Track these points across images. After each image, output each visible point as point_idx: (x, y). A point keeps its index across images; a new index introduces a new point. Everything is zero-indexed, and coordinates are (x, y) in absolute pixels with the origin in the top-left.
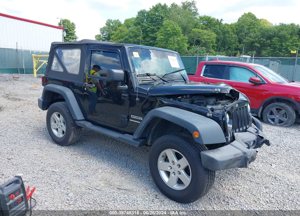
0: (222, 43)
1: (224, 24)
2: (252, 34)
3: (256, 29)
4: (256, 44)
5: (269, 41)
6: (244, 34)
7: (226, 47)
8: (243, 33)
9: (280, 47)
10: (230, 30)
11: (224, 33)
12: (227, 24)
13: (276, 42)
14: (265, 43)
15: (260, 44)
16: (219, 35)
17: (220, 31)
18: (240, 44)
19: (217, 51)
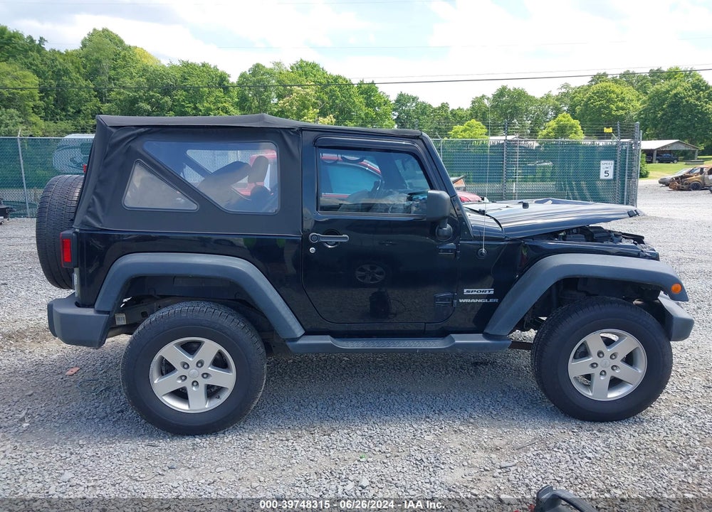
0: (56, 100)
1: (48, 49)
2: (128, 81)
3: (132, 70)
4: (141, 104)
5: (167, 99)
6: (105, 78)
7: (69, 109)
8: (103, 78)
9: (194, 112)
10: (70, 67)
11: (58, 75)
12: (56, 50)
13: (184, 101)
14: (159, 103)
15: (149, 103)
16: (46, 78)
17: (46, 69)
18: (102, 103)
19: (47, 120)
